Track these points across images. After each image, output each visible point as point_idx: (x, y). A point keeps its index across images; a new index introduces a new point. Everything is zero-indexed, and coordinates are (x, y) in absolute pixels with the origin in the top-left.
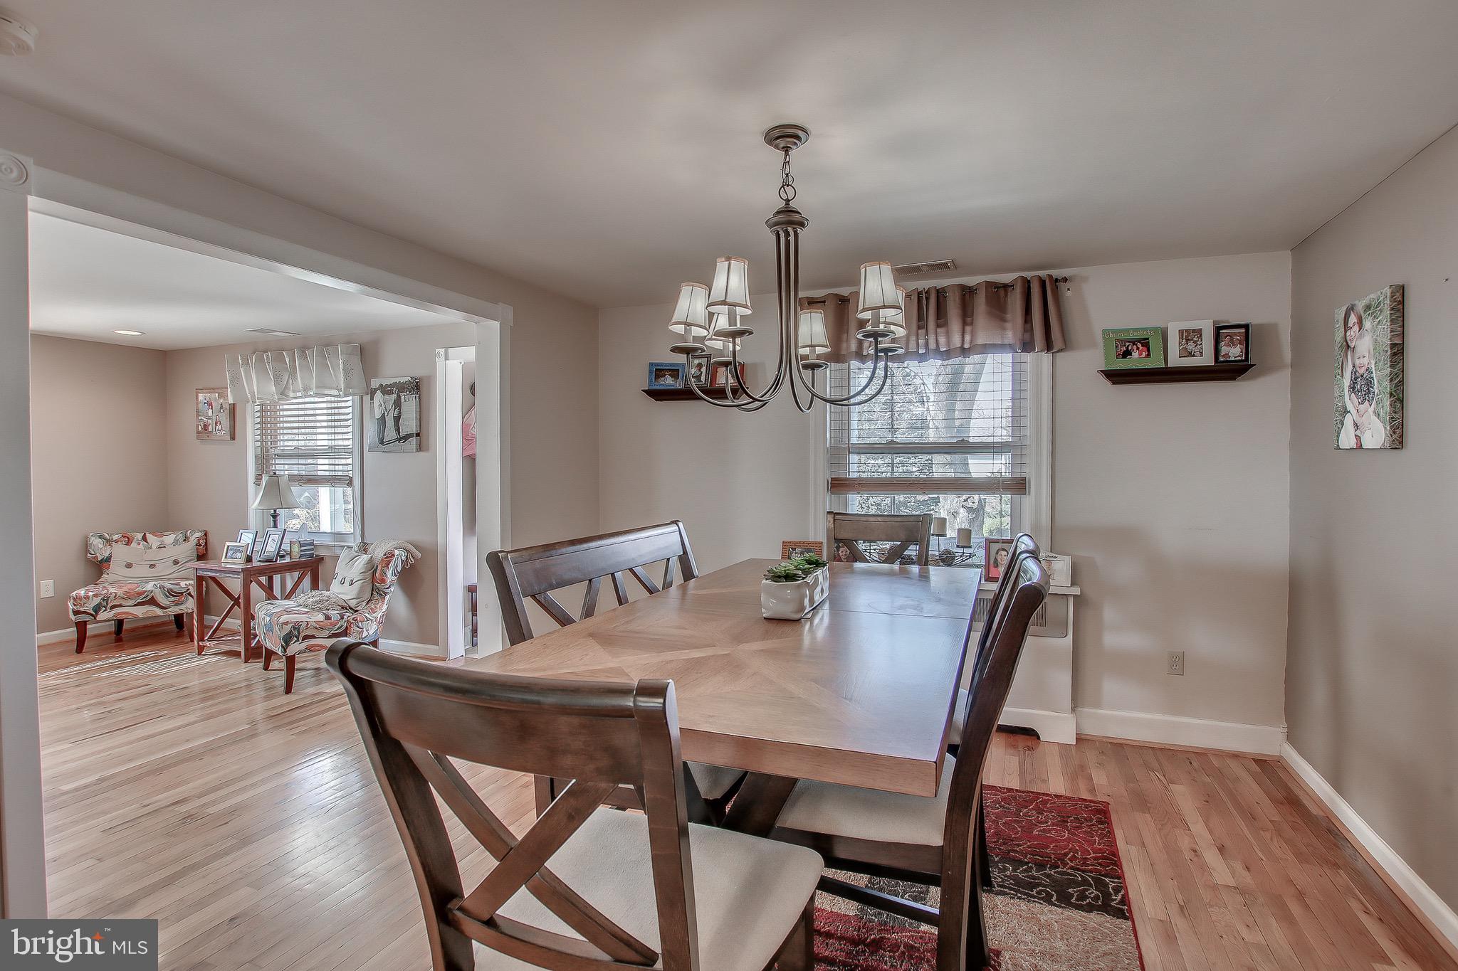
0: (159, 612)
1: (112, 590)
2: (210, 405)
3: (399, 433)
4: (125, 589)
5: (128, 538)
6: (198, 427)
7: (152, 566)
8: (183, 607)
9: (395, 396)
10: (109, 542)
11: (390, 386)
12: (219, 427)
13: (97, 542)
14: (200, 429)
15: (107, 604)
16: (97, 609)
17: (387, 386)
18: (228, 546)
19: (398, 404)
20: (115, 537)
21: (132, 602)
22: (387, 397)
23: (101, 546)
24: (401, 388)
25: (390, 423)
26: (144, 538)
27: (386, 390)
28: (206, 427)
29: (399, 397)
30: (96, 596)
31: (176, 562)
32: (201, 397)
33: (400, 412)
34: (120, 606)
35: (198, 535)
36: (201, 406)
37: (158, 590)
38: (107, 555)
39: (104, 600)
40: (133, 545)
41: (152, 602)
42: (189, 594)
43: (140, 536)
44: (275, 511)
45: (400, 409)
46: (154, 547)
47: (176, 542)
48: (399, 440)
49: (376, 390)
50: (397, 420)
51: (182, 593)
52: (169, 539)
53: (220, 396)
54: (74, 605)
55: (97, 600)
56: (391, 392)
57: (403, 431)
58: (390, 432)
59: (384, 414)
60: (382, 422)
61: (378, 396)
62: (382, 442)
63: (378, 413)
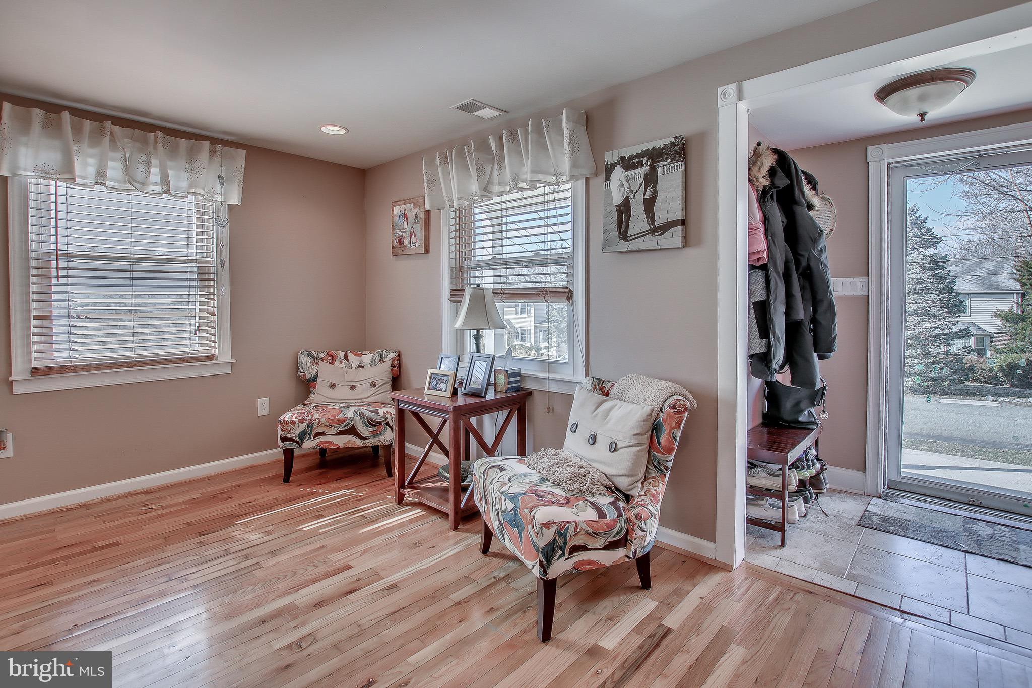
0: (359, 443)
1: (316, 416)
2: (405, 216)
3: (653, 221)
4: (328, 415)
5: (332, 356)
6: (393, 242)
7: (352, 388)
8: (381, 438)
9: (645, 169)
10: (316, 360)
11: (638, 156)
12: (413, 240)
13: (306, 360)
14: (395, 244)
15: (311, 431)
16: (302, 436)
17: (632, 157)
18: (432, 374)
19: (651, 179)
20: (322, 355)
21: (334, 431)
22: (632, 172)
23: (309, 364)
24: (656, 155)
25: (638, 208)
26: (346, 357)
27: (628, 164)
28: (401, 241)
29: (653, 169)
30: (301, 421)
31: (373, 384)
32: (397, 210)
33: (655, 191)
34: (323, 434)
35: (393, 355)
36: (396, 219)
37: (358, 419)
38: (314, 374)
39: (308, 426)
40: (337, 363)
41: (353, 431)
42: (388, 424)
43: (342, 354)
44: (478, 332)
45: (655, 186)
46: (354, 366)
47: (373, 363)
48: (653, 232)
49: (613, 166)
50: (649, 204)
51: (380, 423)
52: (367, 358)
53: (415, 206)
54: (282, 431)
55: (302, 427)
56: (640, 164)
57: (660, 219)
58: (638, 222)
59: (628, 198)
60: (624, 209)
61: (618, 173)
62: (624, 236)
63: (617, 198)
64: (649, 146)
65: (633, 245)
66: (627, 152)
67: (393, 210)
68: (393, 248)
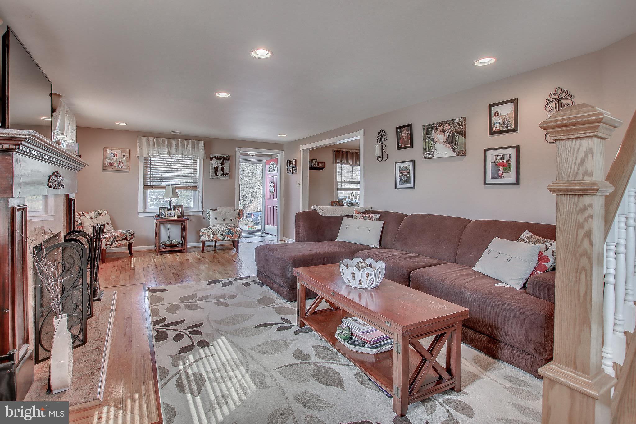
1: (115, 234)
2: (116, 155)
3: (223, 173)
4: (119, 233)
6: (105, 164)
9: (221, 160)
12: (122, 165)
14: (107, 165)
15: (115, 240)
19: (223, 163)
22: (218, 160)
24: (224, 158)
26: (83, 214)
27: (217, 158)
28: (111, 164)
29: (223, 161)
31: (108, 224)
32: (108, 151)
33: (224, 166)
34: (119, 240)
35: (105, 212)
36: (108, 155)
38: (80, 222)
41: (126, 238)
43: (81, 213)
44: (170, 199)
45: (224, 165)
46: (88, 218)
48: (223, 175)
49: (213, 158)
50: (222, 169)
51: (132, 234)
52: (92, 214)
53: (123, 152)
54: (106, 241)
55: (112, 238)
56: (220, 159)
57: (225, 172)
58: (220, 172)
59: (217, 166)
60: (216, 169)
61: (214, 160)
62: (216, 175)
63: (214, 166)
64: (223, 156)
65: (218, 177)
66: (217, 156)
67: (104, 151)
68: (104, 166)
